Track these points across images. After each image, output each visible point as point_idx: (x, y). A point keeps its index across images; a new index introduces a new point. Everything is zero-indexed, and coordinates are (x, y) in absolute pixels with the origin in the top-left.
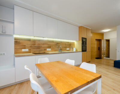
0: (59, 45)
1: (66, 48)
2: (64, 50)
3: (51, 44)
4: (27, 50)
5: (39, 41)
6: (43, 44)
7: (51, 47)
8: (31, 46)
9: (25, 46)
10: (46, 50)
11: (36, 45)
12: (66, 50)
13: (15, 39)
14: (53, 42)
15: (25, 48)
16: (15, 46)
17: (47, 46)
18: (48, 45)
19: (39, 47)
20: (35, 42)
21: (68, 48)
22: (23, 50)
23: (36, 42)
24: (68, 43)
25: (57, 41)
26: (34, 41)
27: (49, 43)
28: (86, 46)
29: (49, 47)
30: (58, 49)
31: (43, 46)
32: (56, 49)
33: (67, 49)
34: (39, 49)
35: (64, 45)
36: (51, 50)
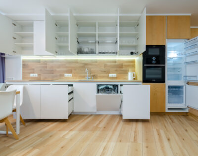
0: (90, 66)
3: (73, 65)
4: (36, 75)
5: (52, 61)
7: (73, 71)
8: (41, 70)
9: (33, 69)
11: (47, 69)
13: (23, 61)
14: (76, 62)
15: (33, 73)
16: (23, 70)
17: (65, 69)
18: (67, 67)
19: (52, 72)
20: (46, 64)
21: (113, 73)
22: (32, 75)
23: (48, 64)
25: (84, 60)
26: (45, 62)
31: (58, 69)
35: (103, 68)
36: (72, 76)
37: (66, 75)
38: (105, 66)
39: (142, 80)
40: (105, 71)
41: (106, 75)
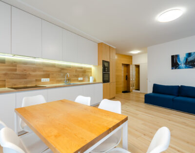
0: (65, 71)
1: (78, 76)
2: (74, 80)
3: (50, 69)
5: (26, 63)
6: (35, 70)
8: (5, 74)
10: (40, 80)
11: (17, 72)
12: (78, 80)
14: (54, 66)
17: (42, 73)
18: (44, 71)
19: (24, 76)
20: (15, 66)
21: (81, 77)
23: (18, 65)
24: (81, 68)
26: (14, 64)
27: (45, 69)
28: (109, 74)
29: (47, 76)
30: (63, 79)
31: (33, 73)
32: (60, 79)
33: (80, 79)
34: (26, 78)
35: (75, 73)
36: (50, 80)
37: (43, 80)
38: (76, 71)
39: (102, 81)
40: (76, 76)
41: (76, 79)
